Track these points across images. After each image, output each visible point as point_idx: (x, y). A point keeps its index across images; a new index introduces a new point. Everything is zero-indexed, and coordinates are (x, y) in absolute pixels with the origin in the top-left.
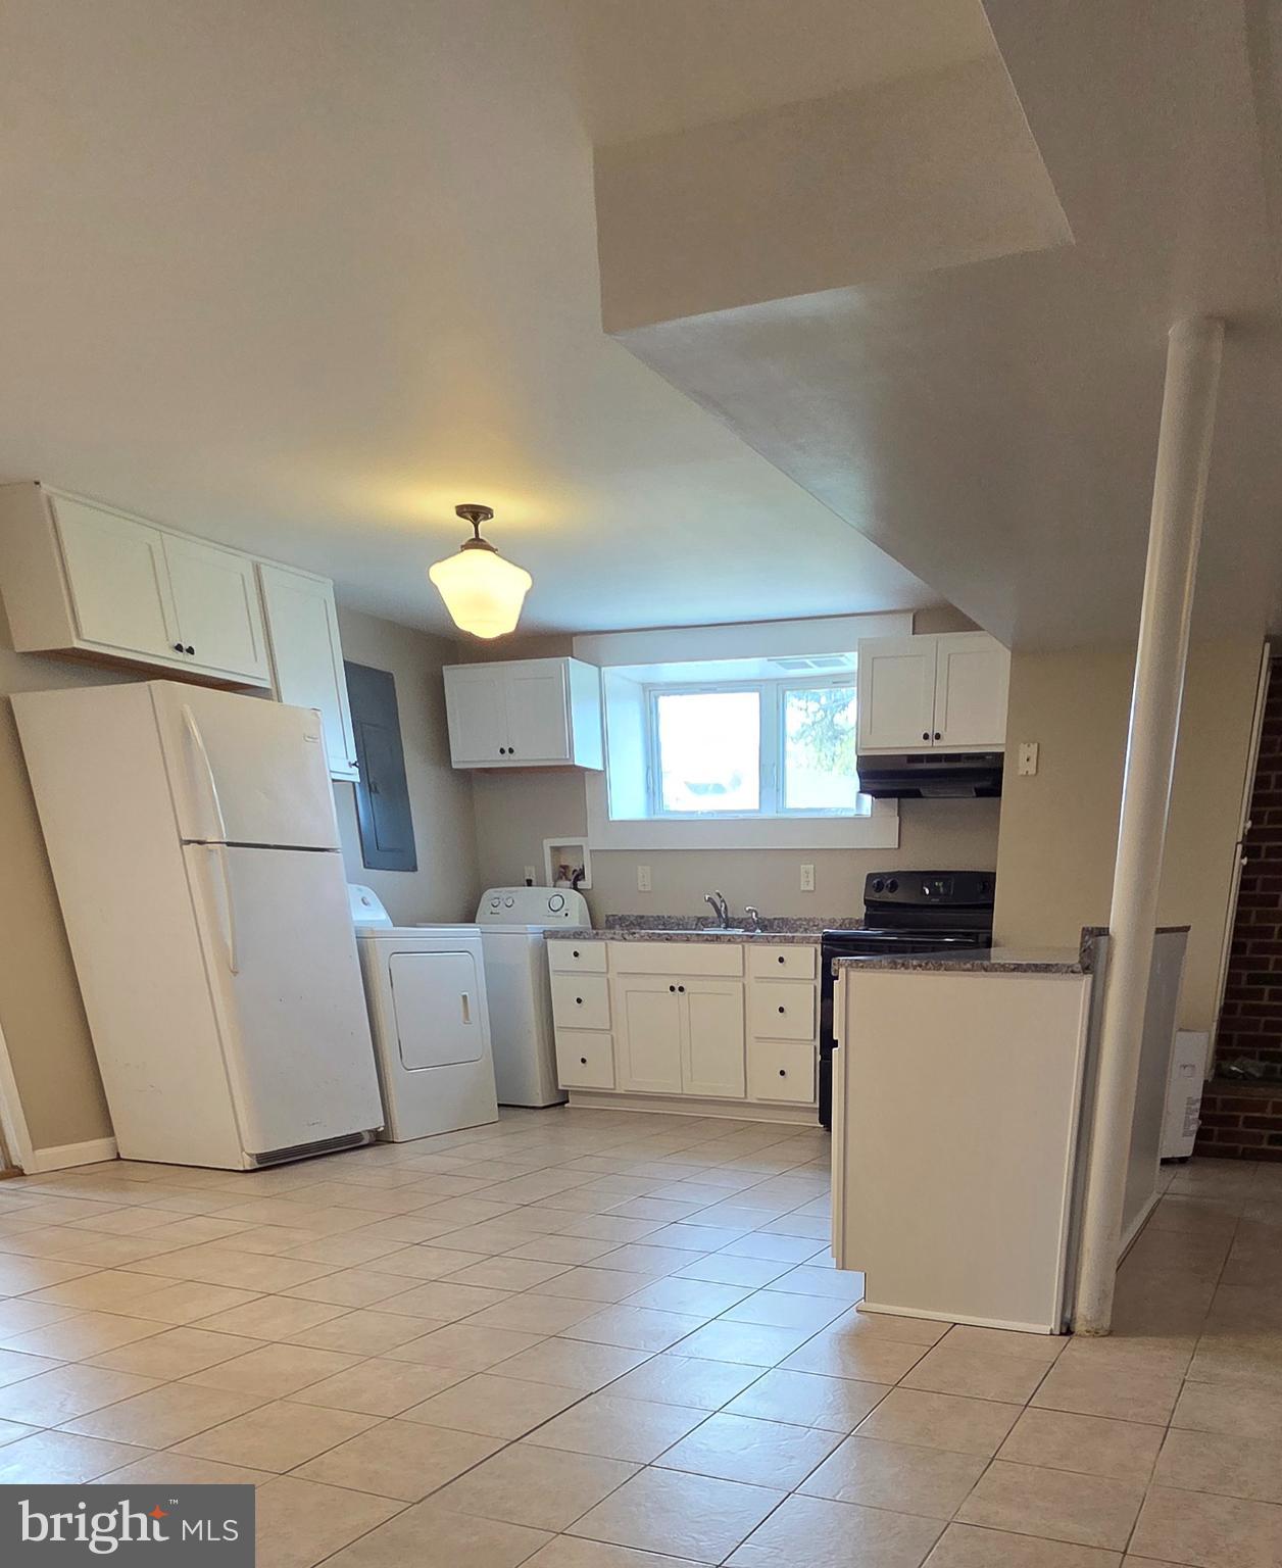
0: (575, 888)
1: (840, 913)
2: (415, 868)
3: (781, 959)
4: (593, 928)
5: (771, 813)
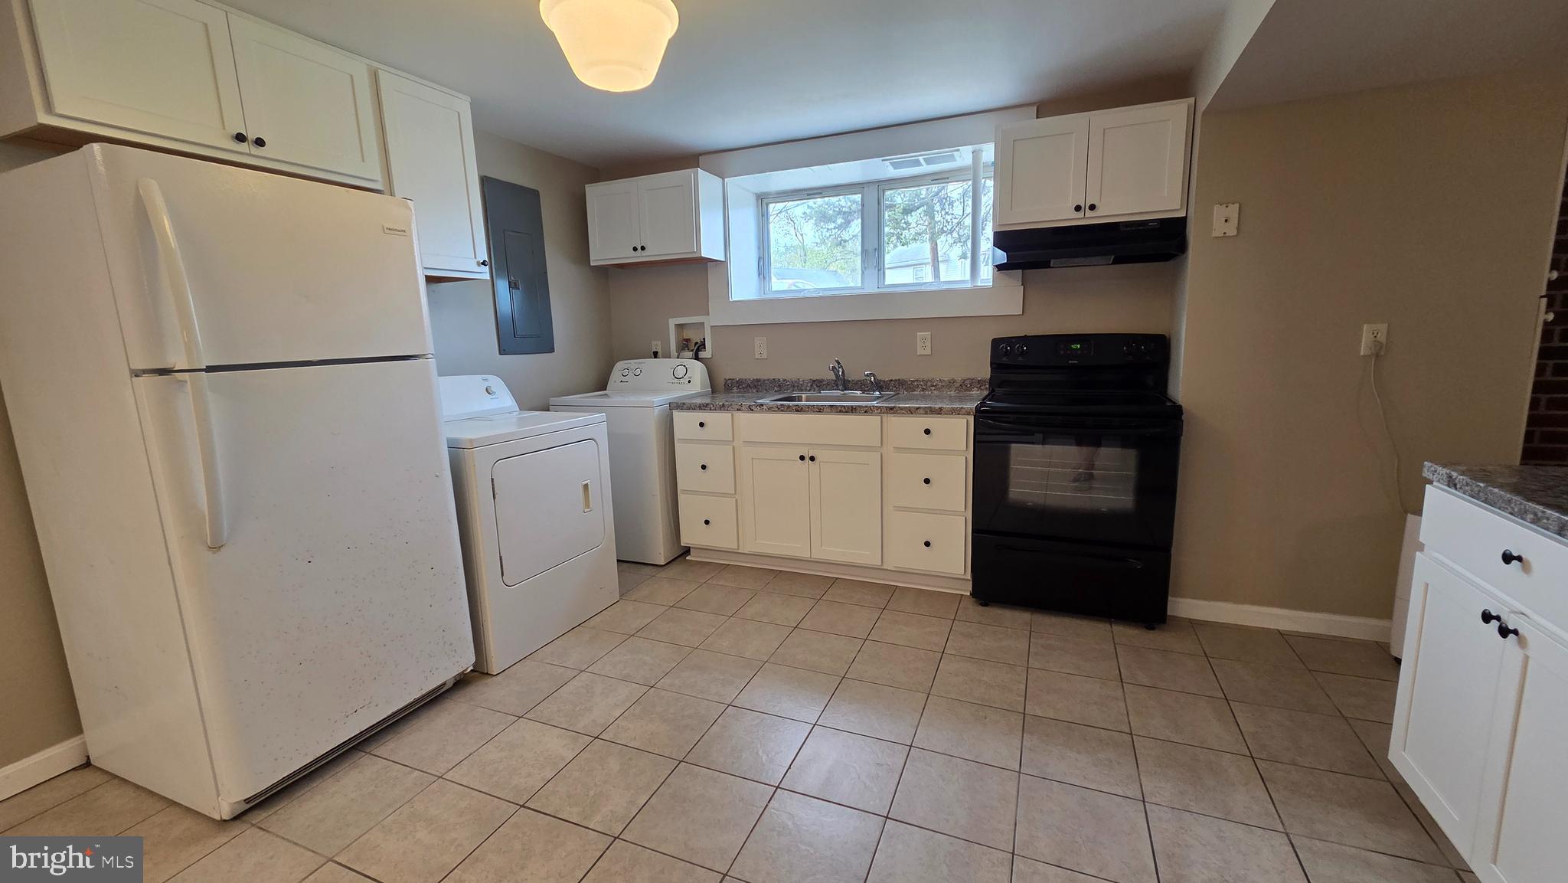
0: (697, 358)
1: (960, 374)
2: (552, 350)
3: (927, 432)
4: (713, 391)
5: (872, 288)
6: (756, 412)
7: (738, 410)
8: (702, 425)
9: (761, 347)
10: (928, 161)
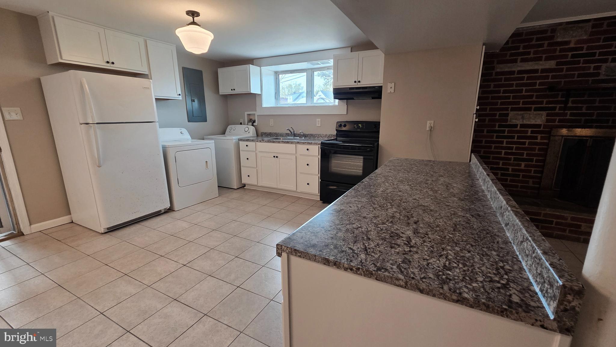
0: (253, 125)
1: (329, 133)
2: (206, 121)
3: (308, 150)
4: (257, 136)
5: (309, 104)
6: (262, 142)
7: (257, 141)
8: (247, 146)
9: (272, 122)
10: (323, 63)
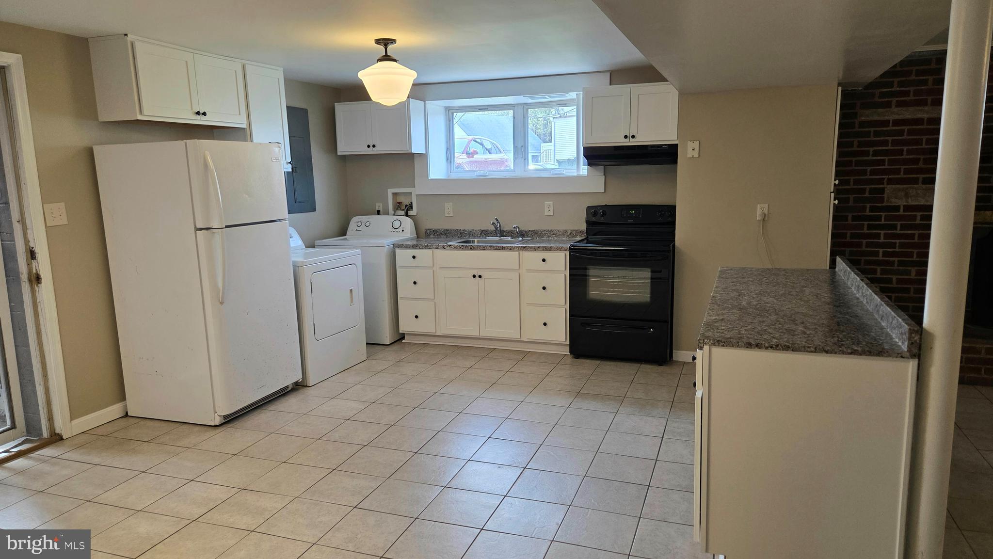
0: (407, 215)
1: (570, 228)
2: (314, 210)
3: (544, 260)
4: (418, 237)
5: (519, 174)
6: (448, 250)
7: (436, 248)
8: (414, 257)
9: (449, 208)
